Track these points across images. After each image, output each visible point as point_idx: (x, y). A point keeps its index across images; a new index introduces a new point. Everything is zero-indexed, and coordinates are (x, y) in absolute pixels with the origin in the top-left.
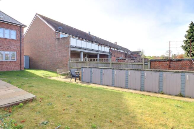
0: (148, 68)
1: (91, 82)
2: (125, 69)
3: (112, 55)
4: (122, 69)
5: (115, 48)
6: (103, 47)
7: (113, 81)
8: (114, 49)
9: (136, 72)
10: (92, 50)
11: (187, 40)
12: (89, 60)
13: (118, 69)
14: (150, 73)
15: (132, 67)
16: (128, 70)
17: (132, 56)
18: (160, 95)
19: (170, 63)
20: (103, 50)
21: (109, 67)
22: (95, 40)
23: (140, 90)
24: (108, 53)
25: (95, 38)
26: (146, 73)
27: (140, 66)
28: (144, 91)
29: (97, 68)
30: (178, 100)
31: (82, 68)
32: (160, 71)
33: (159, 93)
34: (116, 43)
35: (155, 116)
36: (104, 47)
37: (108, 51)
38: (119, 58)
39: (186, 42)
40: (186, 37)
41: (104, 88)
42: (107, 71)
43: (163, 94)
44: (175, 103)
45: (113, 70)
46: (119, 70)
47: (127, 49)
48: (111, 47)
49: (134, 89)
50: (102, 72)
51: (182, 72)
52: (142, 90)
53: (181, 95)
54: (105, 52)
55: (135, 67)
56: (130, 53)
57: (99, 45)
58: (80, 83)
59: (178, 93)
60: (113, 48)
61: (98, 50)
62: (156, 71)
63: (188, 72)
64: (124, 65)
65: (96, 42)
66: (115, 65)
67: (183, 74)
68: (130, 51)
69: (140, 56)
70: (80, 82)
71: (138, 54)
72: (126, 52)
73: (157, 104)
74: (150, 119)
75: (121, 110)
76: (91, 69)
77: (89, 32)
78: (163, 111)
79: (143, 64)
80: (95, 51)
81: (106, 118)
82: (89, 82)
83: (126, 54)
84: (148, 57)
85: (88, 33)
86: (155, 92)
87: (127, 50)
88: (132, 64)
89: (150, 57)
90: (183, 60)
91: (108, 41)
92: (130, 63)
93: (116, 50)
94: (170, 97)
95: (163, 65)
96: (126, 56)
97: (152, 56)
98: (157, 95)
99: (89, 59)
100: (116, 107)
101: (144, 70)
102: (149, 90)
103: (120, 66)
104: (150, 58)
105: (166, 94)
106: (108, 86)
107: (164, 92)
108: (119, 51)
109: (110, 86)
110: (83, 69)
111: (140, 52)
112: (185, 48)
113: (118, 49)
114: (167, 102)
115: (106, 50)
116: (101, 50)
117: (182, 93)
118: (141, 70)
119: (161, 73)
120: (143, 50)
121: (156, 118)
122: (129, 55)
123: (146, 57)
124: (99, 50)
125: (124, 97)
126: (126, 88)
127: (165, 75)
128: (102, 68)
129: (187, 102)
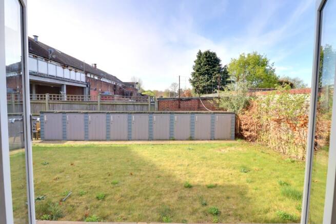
0: (156, 109)
1: (65, 139)
2: (126, 113)
3: (91, 87)
4: (122, 113)
5: (95, 75)
6: (73, 72)
7: (108, 132)
8: (92, 77)
9: (143, 116)
10: (51, 77)
11: (195, 73)
12: (51, 99)
13: (116, 113)
14: (159, 116)
15: (134, 110)
16: (131, 113)
17: (126, 90)
18: (172, 142)
19: (180, 103)
20: (73, 78)
21: (95, 110)
22: (54, 57)
23: (148, 140)
24: (82, 83)
25: (53, 51)
26: (155, 117)
27: (145, 107)
28: (153, 140)
29: (77, 112)
30: (189, 144)
31: (41, 115)
32: (170, 113)
33: (170, 140)
34: (95, 64)
35: (172, 161)
36: (76, 72)
37: (83, 80)
38: (103, 92)
39: (194, 74)
40: (194, 69)
41: (94, 145)
42: (97, 117)
43: (174, 140)
44: (187, 147)
45: (108, 115)
46: (118, 115)
47: (115, 77)
48: (86, 73)
49: (139, 140)
50: (86, 118)
51: (192, 113)
52: (151, 139)
53: (191, 139)
54: (78, 82)
55: (138, 109)
56: (120, 85)
57: (64, 68)
58: (40, 143)
59: (189, 136)
60: (91, 73)
61: (62, 76)
62: (167, 113)
63: (197, 113)
64: (122, 106)
65: (56, 60)
66: (106, 106)
67: (193, 115)
68: (121, 82)
69: (136, 90)
70: (39, 141)
71: (133, 86)
72: (114, 84)
73: (170, 150)
74: (169, 164)
75: (136, 163)
76: (64, 115)
77: (36, 37)
78: (178, 155)
79: (149, 104)
80: (57, 78)
81: (124, 173)
82: (61, 138)
83: (115, 86)
84: (147, 91)
85: (33, 38)
86: (166, 140)
87: (114, 79)
88: (134, 105)
89: (151, 91)
90: (192, 99)
91: (83, 61)
92: (131, 103)
93: (96, 78)
94: (181, 142)
95: (172, 105)
96: (115, 90)
97: (152, 90)
98: (168, 142)
99: (50, 96)
100: (128, 161)
101: (153, 113)
102: (158, 138)
103: (114, 108)
104: (150, 93)
105: (177, 140)
106: (100, 140)
107: (175, 137)
108: (101, 80)
109: (103, 140)
110: (45, 116)
111: (137, 83)
112: (193, 83)
113: (100, 77)
114: (179, 148)
115: (79, 77)
116: (68, 77)
117: (192, 136)
118: (149, 113)
119: (172, 115)
120: (139, 80)
121: (173, 162)
122: (120, 88)
123: (144, 92)
124: (65, 77)
125: (133, 151)
126: (129, 140)
127: (176, 117)
128: (87, 113)
129: (197, 145)
